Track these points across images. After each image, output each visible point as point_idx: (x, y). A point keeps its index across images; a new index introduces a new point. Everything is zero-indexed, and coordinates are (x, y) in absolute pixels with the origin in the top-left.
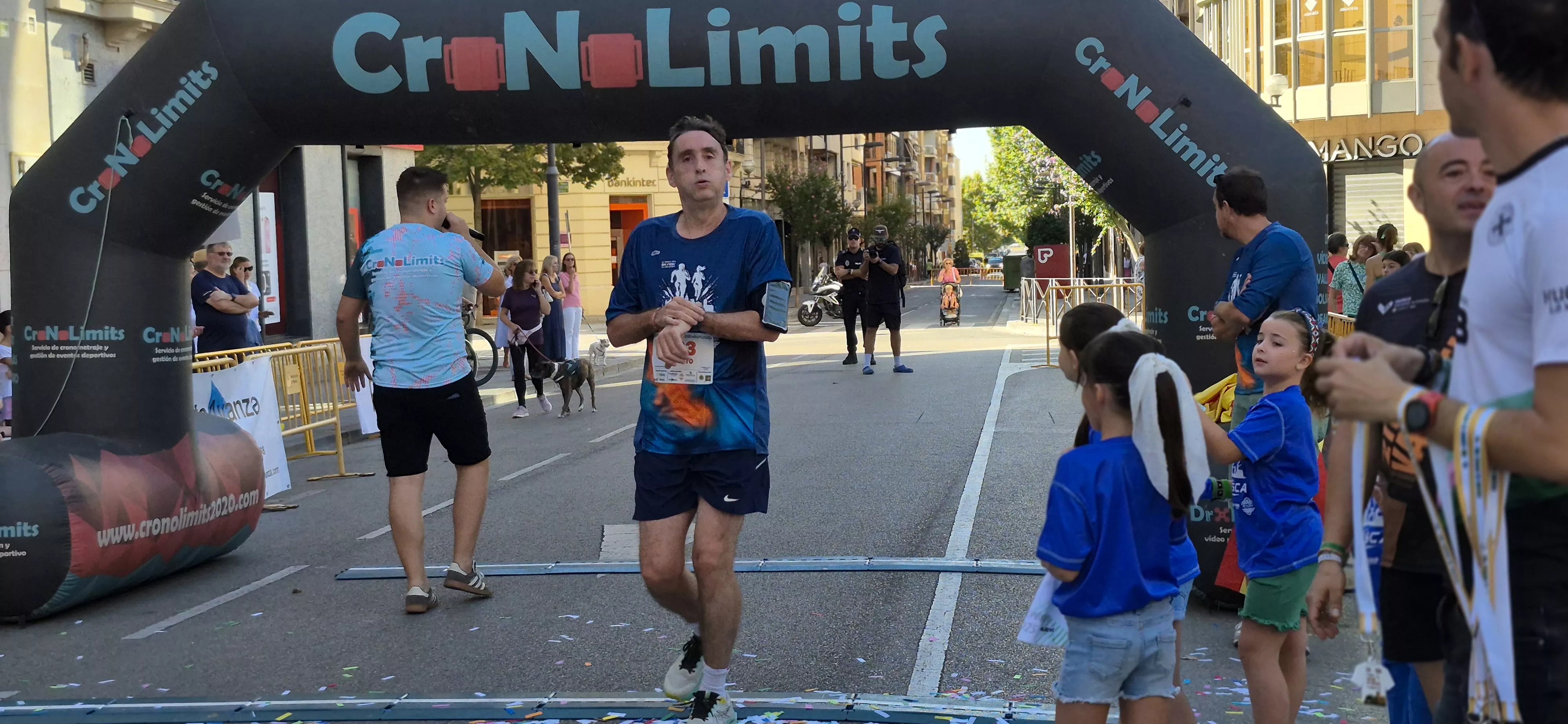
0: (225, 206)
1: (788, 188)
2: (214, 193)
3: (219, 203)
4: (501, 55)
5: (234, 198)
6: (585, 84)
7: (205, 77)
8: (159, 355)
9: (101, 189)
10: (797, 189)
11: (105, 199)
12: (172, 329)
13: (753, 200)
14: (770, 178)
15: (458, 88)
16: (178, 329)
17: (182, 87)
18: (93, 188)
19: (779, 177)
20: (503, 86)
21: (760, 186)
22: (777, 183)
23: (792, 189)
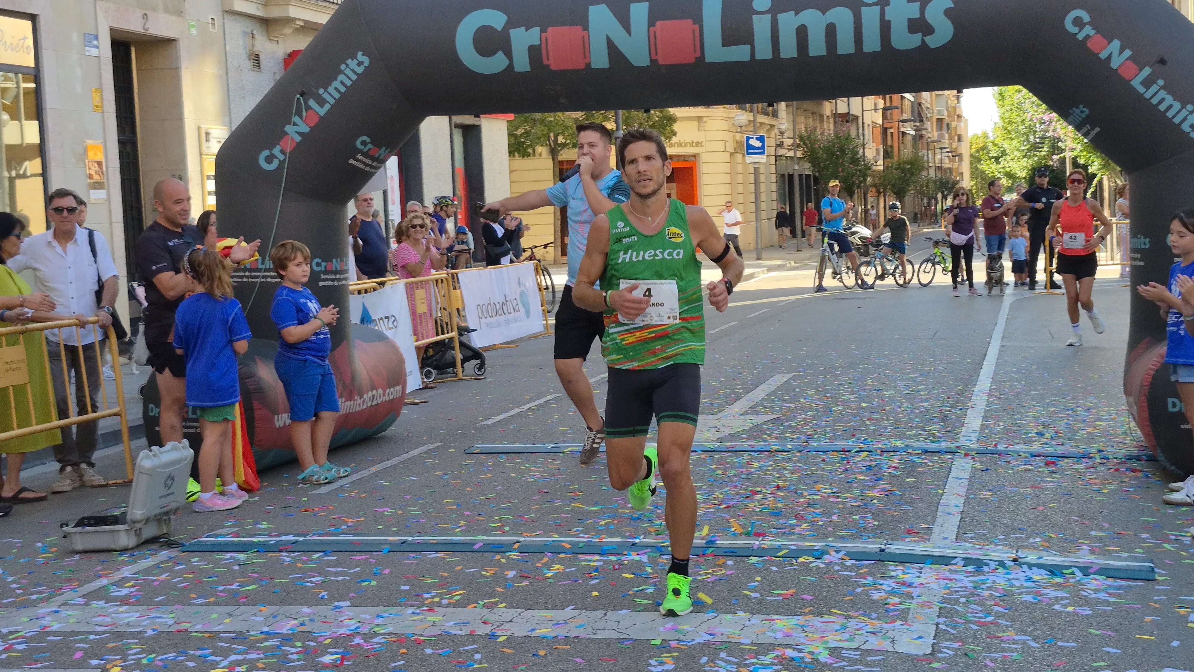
0: (374, 164)
1: (817, 146)
2: (366, 155)
3: (370, 162)
4: (586, 40)
5: (381, 158)
6: (653, 61)
7: (360, 64)
8: (324, 280)
9: (282, 152)
10: (824, 147)
11: (285, 160)
12: (334, 260)
13: (786, 157)
14: (801, 138)
15: (553, 67)
16: (339, 259)
17: (342, 72)
18: (276, 151)
19: (809, 137)
20: (589, 65)
21: (792, 145)
22: (807, 142)
23: (820, 147)
